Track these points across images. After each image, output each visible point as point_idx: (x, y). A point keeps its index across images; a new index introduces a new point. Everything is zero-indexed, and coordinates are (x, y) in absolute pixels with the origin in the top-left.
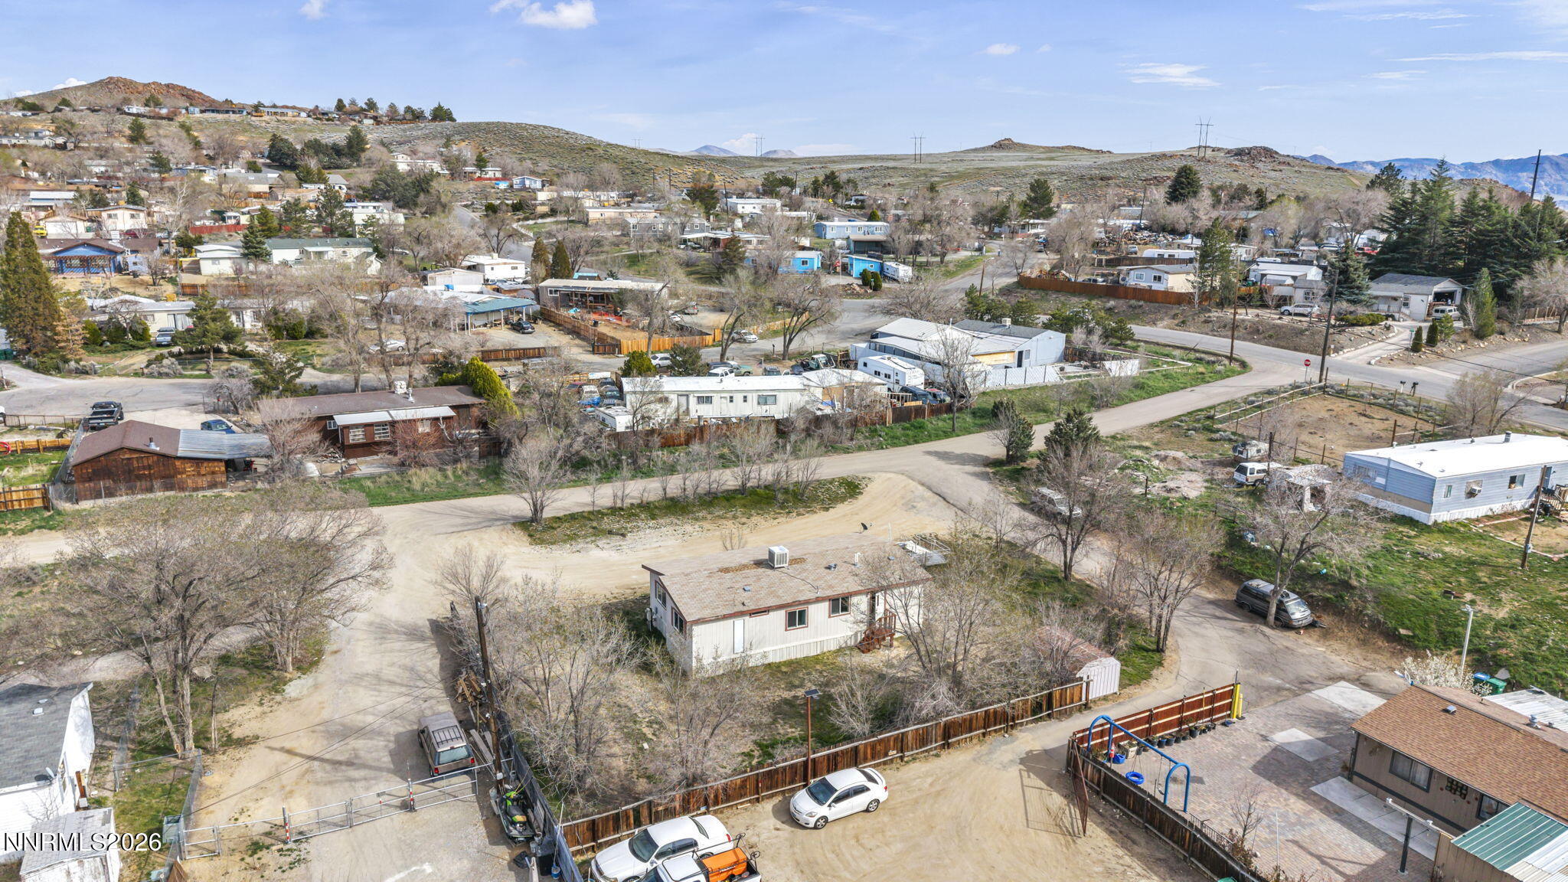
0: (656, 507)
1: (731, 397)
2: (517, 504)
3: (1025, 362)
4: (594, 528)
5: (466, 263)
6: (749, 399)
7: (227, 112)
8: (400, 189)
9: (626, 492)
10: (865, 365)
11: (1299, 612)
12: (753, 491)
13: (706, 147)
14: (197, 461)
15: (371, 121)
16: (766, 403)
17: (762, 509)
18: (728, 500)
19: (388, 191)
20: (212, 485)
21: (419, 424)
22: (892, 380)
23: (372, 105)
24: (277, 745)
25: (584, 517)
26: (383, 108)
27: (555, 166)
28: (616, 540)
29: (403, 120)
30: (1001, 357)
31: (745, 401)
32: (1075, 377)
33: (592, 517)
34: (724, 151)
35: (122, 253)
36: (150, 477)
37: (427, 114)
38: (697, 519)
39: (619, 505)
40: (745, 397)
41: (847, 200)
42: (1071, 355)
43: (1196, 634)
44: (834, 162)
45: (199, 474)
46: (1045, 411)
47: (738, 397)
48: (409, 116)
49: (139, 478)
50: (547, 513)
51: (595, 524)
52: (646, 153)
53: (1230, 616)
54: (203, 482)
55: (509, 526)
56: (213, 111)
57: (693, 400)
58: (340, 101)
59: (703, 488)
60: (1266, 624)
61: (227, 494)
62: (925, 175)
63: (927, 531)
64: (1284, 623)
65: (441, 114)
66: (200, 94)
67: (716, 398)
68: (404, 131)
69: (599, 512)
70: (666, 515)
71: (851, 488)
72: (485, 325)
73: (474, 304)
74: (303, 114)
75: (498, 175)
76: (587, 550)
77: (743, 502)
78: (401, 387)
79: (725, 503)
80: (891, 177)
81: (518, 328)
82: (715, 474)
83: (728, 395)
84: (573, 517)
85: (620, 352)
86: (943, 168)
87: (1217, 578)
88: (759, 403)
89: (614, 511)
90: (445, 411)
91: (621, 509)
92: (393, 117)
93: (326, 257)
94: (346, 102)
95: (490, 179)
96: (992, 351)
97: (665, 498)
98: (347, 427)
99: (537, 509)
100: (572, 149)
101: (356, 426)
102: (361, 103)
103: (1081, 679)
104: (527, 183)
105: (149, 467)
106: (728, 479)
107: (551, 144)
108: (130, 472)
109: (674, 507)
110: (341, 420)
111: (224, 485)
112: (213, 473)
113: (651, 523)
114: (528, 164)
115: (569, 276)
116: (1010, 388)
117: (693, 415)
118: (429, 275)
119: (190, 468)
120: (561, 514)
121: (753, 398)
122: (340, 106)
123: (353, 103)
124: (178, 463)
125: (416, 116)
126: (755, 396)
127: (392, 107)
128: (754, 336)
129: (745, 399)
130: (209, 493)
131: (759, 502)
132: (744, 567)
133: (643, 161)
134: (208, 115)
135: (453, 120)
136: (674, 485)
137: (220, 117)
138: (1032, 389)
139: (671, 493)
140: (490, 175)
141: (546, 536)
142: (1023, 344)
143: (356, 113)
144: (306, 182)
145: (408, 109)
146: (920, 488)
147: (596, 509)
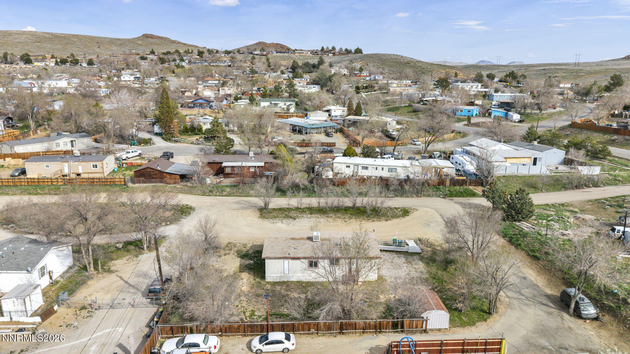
0: (314, 210)
1: (377, 168)
2: (260, 202)
3: (538, 163)
4: (286, 215)
5: (325, 109)
6: (384, 169)
7: (284, 53)
8: (324, 80)
9: (302, 202)
10: (453, 158)
11: (591, 310)
12: (358, 209)
13: (482, 61)
14: (171, 174)
15: (332, 55)
16: (392, 172)
17: (358, 216)
18: (346, 211)
19: (319, 81)
20: (175, 183)
21: (251, 168)
22: (461, 166)
23: (334, 48)
24: (119, 275)
25: (284, 210)
26: (337, 49)
27: (391, 71)
28: (291, 220)
29: (343, 54)
30: (523, 160)
31: (383, 170)
32: (561, 172)
33: (287, 210)
34: (490, 62)
35: (213, 102)
36: (156, 178)
37: (353, 51)
38: (328, 217)
39: (300, 207)
40: (383, 168)
41: (519, 83)
42: (567, 162)
43: (521, 310)
44: (534, 66)
45: (171, 179)
46: (535, 188)
47: (380, 168)
48: (346, 52)
49: (153, 178)
50: (271, 206)
51: (287, 213)
52: (432, 64)
53: (551, 305)
54: (172, 181)
55: (256, 210)
56: (280, 53)
57: (360, 168)
58: (323, 47)
59: (336, 204)
60: (568, 313)
61: (178, 186)
62: (577, 72)
63: (424, 237)
64: (578, 314)
65: (358, 51)
66: (286, 46)
67: (370, 168)
68: (342, 58)
69: (291, 209)
70: (317, 213)
71: (405, 212)
72: (317, 133)
73: (313, 125)
74: (309, 53)
75: (368, 74)
76: (276, 223)
77: (351, 212)
78: (251, 154)
79: (344, 212)
80: (558, 73)
81: (328, 135)
82: (341, 199)
83: (375, 167)
84: (280, 209)
85: (360, 146)
86: (588, 69)
87: (559, 284)
88: (389, 171)
89: (297, 209)
90: (262, 164)
91: (300, 209)
92: (341, 53)
93: (278, 105)
94: (325, 48)
95: (364, 76)
96: (517, 157)
97: (319, 207)
98: (225, 167)
99: (266, 204)
100: (401, 63)
101: (229, 167)
102: (330, 48)
103: (423, 318)
104: (377, 77)
105: (156, 175)
106: (347, 202)
107: (393, 62)
108: (150, 176)
109: (321, 211)
110: (224, 164)
111: (178, 183)
112: (175, 179)
113: (309, 216)
114: (381, 70)
115: (360, 115)
116: (520, 175)
117: (360, 174)
118: (309, 113)
119: (168, 176)
120: (276, 208)
121: (386, 169)
122: (323, 49)
123: (328, 48)
124: (165, 174)
125: (348, 52)
126: (387, 168)
127: (341, 49)
128: (420, 142)
129: (383, 169)
130: (172, 186)
131: (359, 213)
132: (302, 239)
133: (429, 67)
134: (279, 54)
135: (362, 53)
136: (323, 202)
137: (282, 54)
138: (533, 176)
139: (321, 205)
140: (365, 74)
141: (267, 216)
142: (537, 154)
143: (327, 52)
144: (296, 78)
145: (346, 50)
146: (439, 217)
147: (290, 207)
